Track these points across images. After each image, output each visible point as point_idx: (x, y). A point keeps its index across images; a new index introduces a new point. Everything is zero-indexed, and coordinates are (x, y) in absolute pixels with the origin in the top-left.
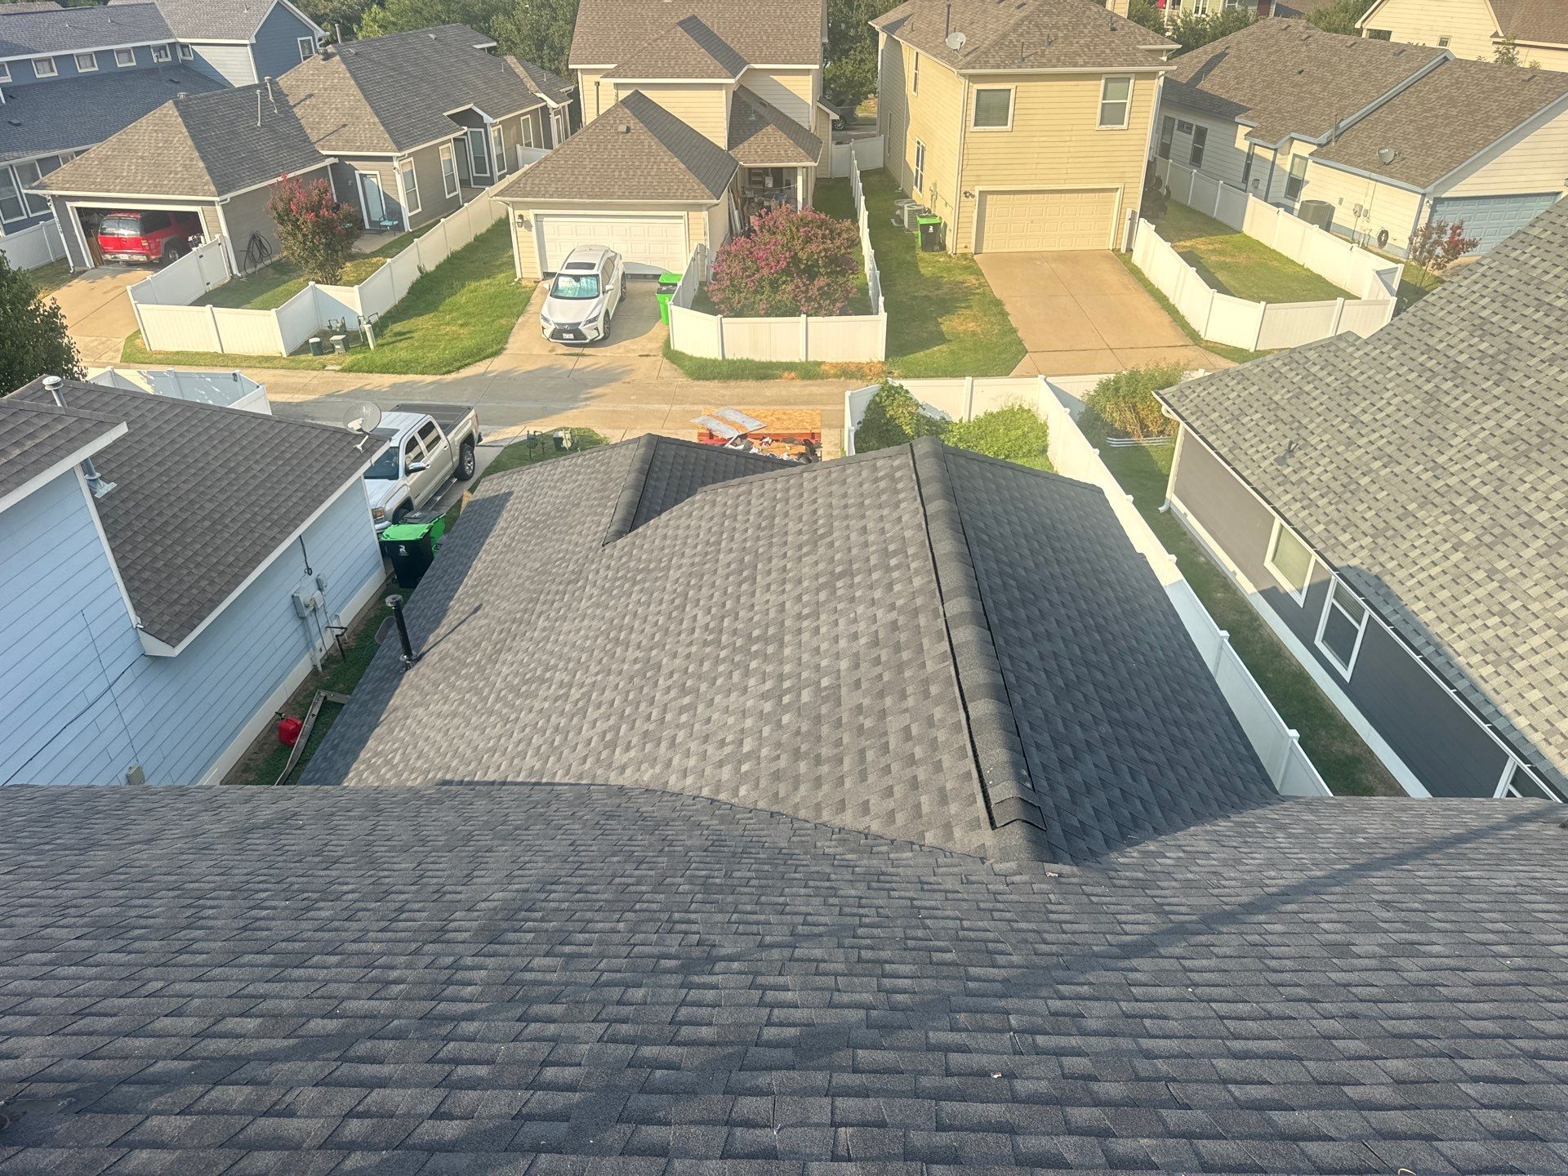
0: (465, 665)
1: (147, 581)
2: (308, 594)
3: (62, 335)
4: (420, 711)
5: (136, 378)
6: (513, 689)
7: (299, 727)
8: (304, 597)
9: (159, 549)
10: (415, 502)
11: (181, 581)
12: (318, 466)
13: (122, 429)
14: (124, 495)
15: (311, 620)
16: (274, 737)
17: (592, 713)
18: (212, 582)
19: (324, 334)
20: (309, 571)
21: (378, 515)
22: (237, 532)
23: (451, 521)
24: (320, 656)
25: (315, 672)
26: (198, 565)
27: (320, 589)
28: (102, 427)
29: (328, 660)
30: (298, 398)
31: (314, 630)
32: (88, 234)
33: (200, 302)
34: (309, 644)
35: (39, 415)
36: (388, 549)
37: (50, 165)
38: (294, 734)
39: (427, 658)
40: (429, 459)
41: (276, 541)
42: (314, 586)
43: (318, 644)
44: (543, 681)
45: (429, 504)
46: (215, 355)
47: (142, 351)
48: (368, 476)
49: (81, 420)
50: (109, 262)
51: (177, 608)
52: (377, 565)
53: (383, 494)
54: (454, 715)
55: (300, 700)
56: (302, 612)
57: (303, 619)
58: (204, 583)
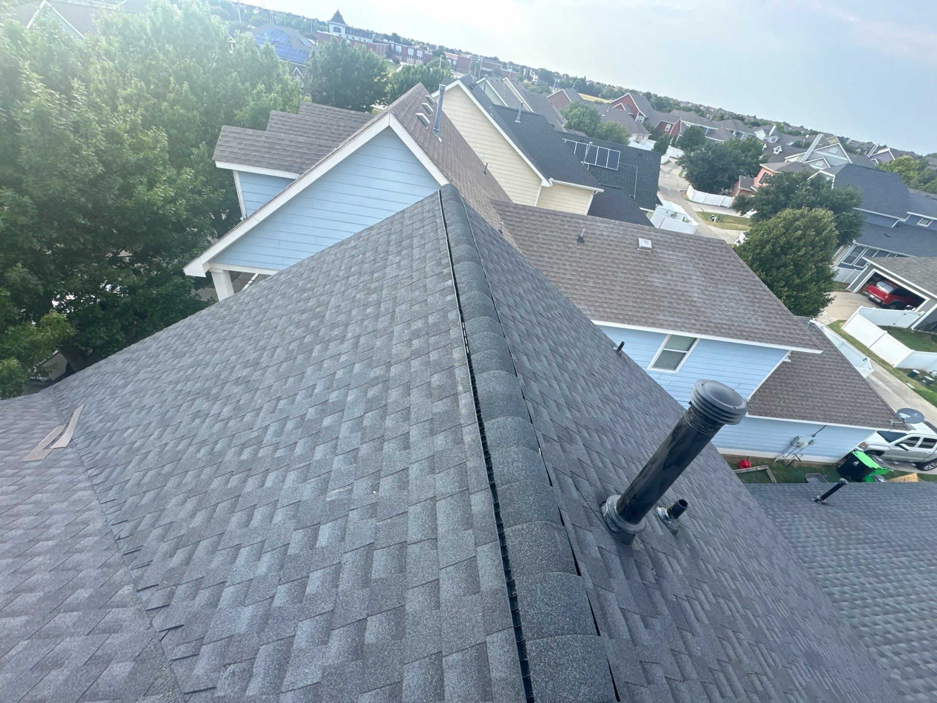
0: (843, 528)
1: (765, 392)
2: (804, 440)
4: (805, 519)
6: (857, 560)
8: (801, 441)
9: (779, 388)
10: (884, 455)
11: (774, 401)
12: (865, 413)
13: (819, 352)
14: (789, 366)
15: (794, 447)
18: (782, 410)
19: (923, 373)
20: (814, 436)
21: (863, 445)
22: (808, 405)
24: (781, 458)
25: (773, 460)
26: (784, 402)
28: (815, 346)
29: (782, 462)
31: (791, 450)
32: (868, 282)
33: (883, 328)
34: (783, 452)
35: (801, 330)
36: (851, 457)
37: (883, 254)
39: (827, 508)
40: (916, 449)
41: (818, 419)
42: (809, 441)
43: (786, 455)
45: (890, 461)
46: (865, 347)
47: (839, 327)
48: (879, 432)
49: (811, 340)
50: (864, 295)
51: (763, 406)
52: (838, 457)
53: (876, 441)
54: (818, 536)
55: (758, 461)
57: (792, 444)
58: (780, 408)
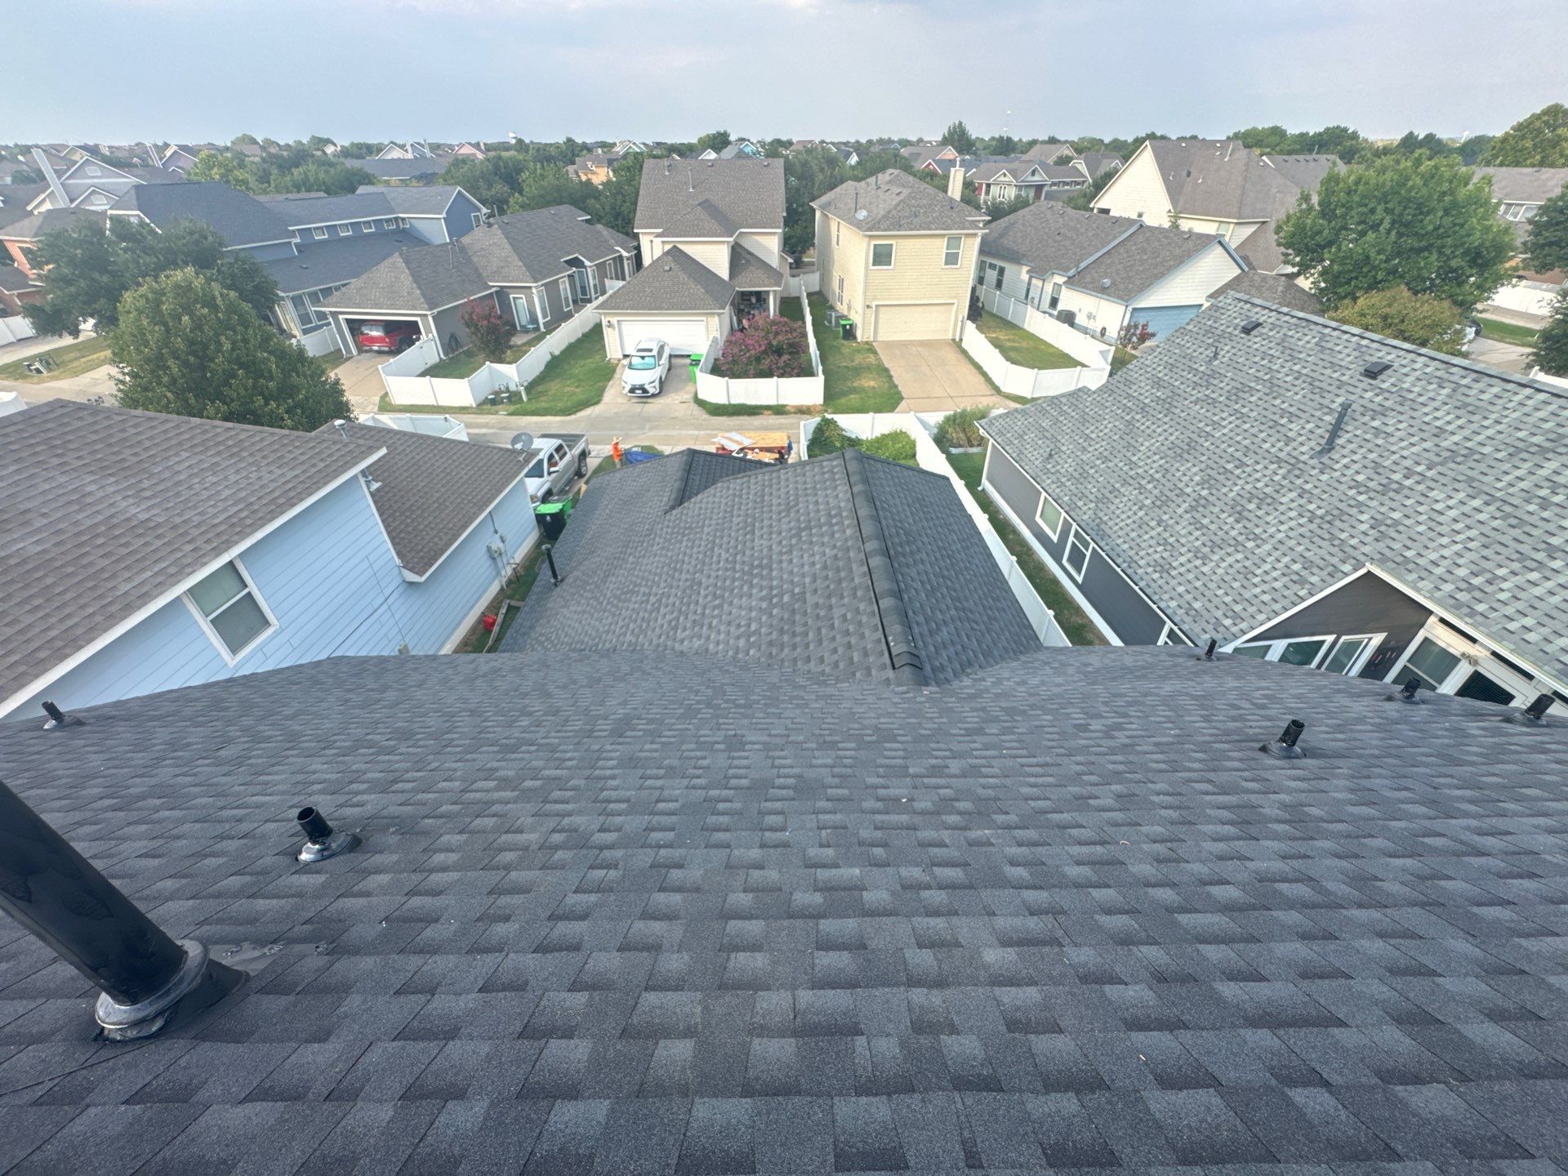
0: (588, 584)
1: (403, 538)
2: (496, 544)
3: (343, 395)
4: (565, 610)
5: (388, 420)
6: (615, 596)
7: (495, 621)
8: (494, 547)
9: (409, 521)
10: (555, 491)
11: (423, 539)
12: (497, 471)
13: (384, 451)
14: (387, 489)
15: (498, 560)
16: (481, 626)
17: (663, 610)
18: (441, 539)
19: (497, 393)
20: (496, 532)
21: (533, 499)
22: (453, 510)
23: (575, 501)
24: (504, 580)
25: (502, 589)
26: (432, 529)
27: (503, 542)
28: (371, 450)
29: (509, 582)
30: (484, 431)
31: (500, 565)
32: (353, 335)
33: (423, 374)
34: (498, 573)
35: (335, 443)
36: (540, 518)
37: (327, 292)
38: (493, 624)
39: (566, 581)
40: (562, 464)
41: (476, 515)
42: (499, 541)
43: (503, 573)
44: (633, 592)
45: (562, 492)
46: (433, 406)
47: (390, 404)
48: (527, 476)
49: (359, 446)
50: (367, 351)
51: (422, 554)
52: (534, 528)
53: (535, 486)
54: (584, 612)
55: (494, 606)
56: (493, 556)
57: (494, 559)
58: (436, 540)
